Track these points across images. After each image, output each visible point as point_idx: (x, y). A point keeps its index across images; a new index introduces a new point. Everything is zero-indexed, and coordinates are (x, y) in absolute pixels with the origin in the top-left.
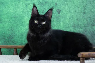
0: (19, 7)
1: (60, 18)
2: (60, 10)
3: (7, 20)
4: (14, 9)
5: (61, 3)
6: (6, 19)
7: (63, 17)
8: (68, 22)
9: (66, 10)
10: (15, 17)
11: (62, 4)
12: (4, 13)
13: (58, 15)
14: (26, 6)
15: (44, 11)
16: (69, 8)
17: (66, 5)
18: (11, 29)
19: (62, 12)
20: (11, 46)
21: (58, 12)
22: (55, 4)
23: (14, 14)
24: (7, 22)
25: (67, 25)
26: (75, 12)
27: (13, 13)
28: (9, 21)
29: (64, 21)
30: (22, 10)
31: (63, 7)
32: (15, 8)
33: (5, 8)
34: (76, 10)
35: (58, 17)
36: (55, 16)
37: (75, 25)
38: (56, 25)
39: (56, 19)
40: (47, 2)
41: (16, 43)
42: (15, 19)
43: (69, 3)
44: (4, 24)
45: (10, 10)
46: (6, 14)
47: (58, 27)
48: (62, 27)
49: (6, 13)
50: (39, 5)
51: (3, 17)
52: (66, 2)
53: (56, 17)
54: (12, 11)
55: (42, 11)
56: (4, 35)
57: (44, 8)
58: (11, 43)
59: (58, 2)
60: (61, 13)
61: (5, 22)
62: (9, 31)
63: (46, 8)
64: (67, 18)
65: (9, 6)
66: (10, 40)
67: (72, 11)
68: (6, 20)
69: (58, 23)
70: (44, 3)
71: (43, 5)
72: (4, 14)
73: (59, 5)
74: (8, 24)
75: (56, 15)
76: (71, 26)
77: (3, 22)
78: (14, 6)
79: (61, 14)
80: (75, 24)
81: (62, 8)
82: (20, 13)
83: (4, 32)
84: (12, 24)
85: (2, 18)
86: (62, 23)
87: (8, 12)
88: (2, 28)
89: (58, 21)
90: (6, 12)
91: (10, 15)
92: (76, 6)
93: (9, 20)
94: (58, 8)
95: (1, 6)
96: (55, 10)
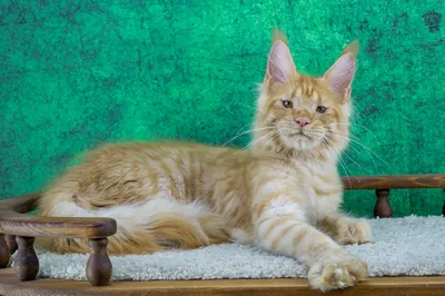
0: (258, 11)
1: (438, 48)
2: (440, 16)
3: (210, 69)
4: (237, 20)
6: (207, 66)
10: (245, 54)
12: (198, 40)
13: (431, 37)
14: (287, 7)
15: (366, 22)
18: (228, 107)
21: (428, 22)
23: (238, 42)
24: (209, 76)
27: (232, 38)
28: (221, 75)
30: (272, 24)
32: (243, 16)
33: (201, 17)
35: (431, 48)
36: (418, 42)
38: (422, 81)
39: (420, 56)
42: (243, 65)
44: (196, 86)
45: (222, 25)
46: (206, 43)
47: (434, 88)
49: (206, 38)
51: (192, 58)
53: (422, 46)
54: (227, 31)
55: (357, 25)
57: (368, 8)
60: (441, 29)
61: (202, 77)
62: (219, 115)
63: (375, 8)
65: (214, 11)
68: (206, 70)
69: (432, 74)
72: (195, 44)
74: (216, 87)
75: (422, 39)
77: (193, 79)
78: (238, 6)
79: (443, 33)
81: (444, 3)
82: (264, 34)
83: (198, 123)
84: (232, 84)
85: (190, 64)
87: (212, 36)
88: (189, 104)
89: (430, 64)
90: (203, 35)
91: (222, 46)
93: (221, 70)
94: (428, 8)
95: (182, 12)
96: (414, 15)
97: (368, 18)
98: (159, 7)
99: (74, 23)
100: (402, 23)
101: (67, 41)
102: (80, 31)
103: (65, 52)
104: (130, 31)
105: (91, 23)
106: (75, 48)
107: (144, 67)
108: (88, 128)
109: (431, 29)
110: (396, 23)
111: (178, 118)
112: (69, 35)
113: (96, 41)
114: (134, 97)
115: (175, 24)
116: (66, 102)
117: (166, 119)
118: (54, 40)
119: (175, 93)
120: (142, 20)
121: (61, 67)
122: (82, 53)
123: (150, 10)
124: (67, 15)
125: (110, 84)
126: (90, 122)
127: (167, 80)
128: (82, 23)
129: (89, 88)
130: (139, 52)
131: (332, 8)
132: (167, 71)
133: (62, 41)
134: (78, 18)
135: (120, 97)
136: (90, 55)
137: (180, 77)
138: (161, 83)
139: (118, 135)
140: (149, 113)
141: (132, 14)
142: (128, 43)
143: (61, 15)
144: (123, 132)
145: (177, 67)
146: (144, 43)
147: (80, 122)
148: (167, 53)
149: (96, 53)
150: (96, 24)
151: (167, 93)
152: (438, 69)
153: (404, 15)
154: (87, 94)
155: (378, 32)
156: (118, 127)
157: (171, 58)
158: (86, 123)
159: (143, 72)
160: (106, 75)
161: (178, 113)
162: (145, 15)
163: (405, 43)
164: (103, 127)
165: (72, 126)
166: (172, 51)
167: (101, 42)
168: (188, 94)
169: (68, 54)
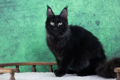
1: (99, 30)
2: (99, 22)
5: (100, 14)
6: (40, 34)
7: (103, 29)
8: (109, 35)
9: (106, 21)
11: (102, 15)
13: (98, 27)
15: (81, 23)
16: (110, 19)
17: (106, 16)
18: (46, 44)
19: (101, 24)
20: (46, 62)
21: (96, 23)
22: (93, 15)
25: (108, 38)
26: (117, 23)
29: (104, 33)
31: (102, 17)
33: (39, 21)
34: (117, 21)
35: (97, 30)
37: (118, 38)
39: (94, 32)
40: (84, 13)
41: (51, 60)
43: (109, 13)
44: (38, 39)
46: (40, 28)
48: (102, 40)
50: (76, 17)
52: (105, 13)
53: (95, 29)
56: (39, 50)
57: (81, 20)
58: (46, 60)
59: (96, 12)
62: (43, 46)
63: (83, 20)
64: (108, 29)
65: (42, 20)
66: (45, 56)
67: (113, 22)
68: (40, 35)
70: (81, 14)
71: (80, 17)
72: (38, 28)
73: (98, 16)
74: (43, 39)
75: (95, 27)
76: (113, 38)
77: (37, 37)
79: (100, 26)
80: (117, 36)
81: (101, 19)
83: (38, 48)
85: (36, 33)
86: (102, 35)
87: (42, 26)
88: (36, 43)
90: (40, 26)
92: (117, 16)
94: (96, 20)
95: (35, 20)
96: (93, 21)
97: (81, 22)
98: (29, 19)
99: (8, 22)
100: (90, 23)
101: (6, 27)
102: (9, 25)
103: (5, 30)
104: (22, 25)
105: (12, 23)
106: (8, 29)
107: (25, 34)
108: (11, 49)
109: (97, 25)
110: (88, 23)
111: (33, 47)
112: (6, 26)
113: (13, 27)
114: (22, 41)
115: (33, 23)
116: (5, 42)
117: (30, 47)
118: (3, 27)
119: (32, 40)
120: (25, 22)
121: (4, 33)
122: (10, 30)
123: (27, 20)
124: (6, 21)
125: (16, 38)
126: (11, 47)
127: (30, 37)
128: (10, 23)
129: (11, 39)
130: (24, 30)
131: (72, 20)
132: (31, 35)
133: (5, 27)
134: (9, 21)
135: (19, 41)
136: (11, 31)
137: (34, 36)
138: (29, 38)
139: (18, 51)
140: (26, 45)
141: (22, 21)
142: (21, 28)
143: (5, 20)
144: (19, 50)
145: (33, 34)
146: (25, 28)
147: (9, 47)
148: (31, 30)
149: (13, 30)
150: (13, 23)
151: (30, 40)
152: (99, 35)
153: (91, 21)
154: (10, 40)
155: (84, 26)
156: (18, 49)
157: (32, 31)
158: (10, 48)
159: (25, 35)
160: (15, 36)
161: (33, 45)
162: (25, 21)
163: (90, 29)
164: (14, 49)
165: (7, 48)
166: (32, 30)
167: (14, 27)
168: (35, 41)
169: (6, 30)
